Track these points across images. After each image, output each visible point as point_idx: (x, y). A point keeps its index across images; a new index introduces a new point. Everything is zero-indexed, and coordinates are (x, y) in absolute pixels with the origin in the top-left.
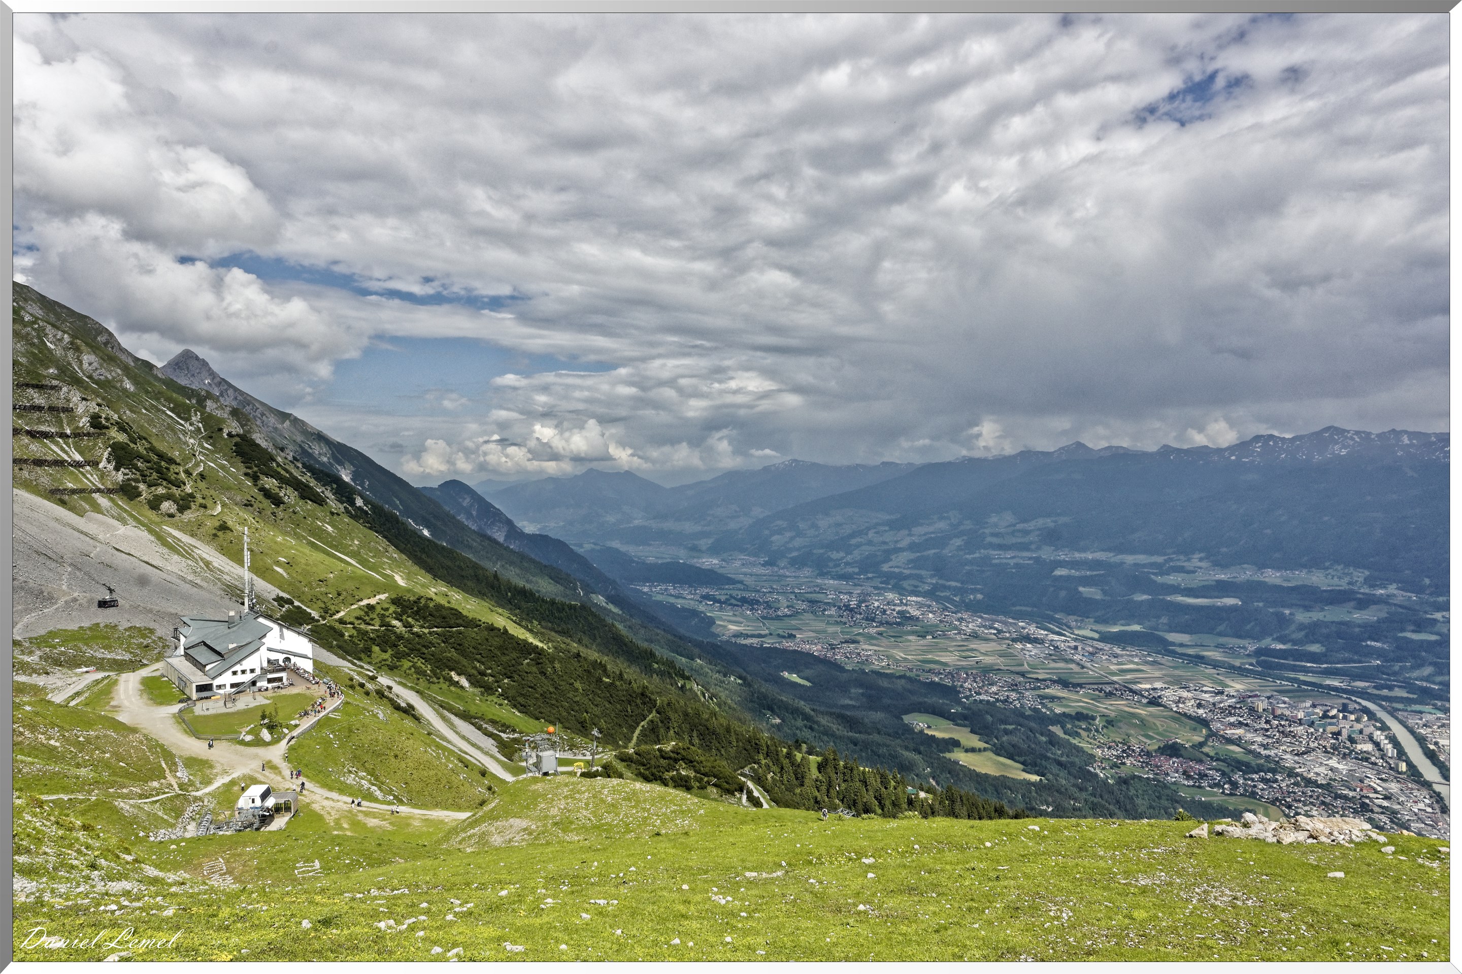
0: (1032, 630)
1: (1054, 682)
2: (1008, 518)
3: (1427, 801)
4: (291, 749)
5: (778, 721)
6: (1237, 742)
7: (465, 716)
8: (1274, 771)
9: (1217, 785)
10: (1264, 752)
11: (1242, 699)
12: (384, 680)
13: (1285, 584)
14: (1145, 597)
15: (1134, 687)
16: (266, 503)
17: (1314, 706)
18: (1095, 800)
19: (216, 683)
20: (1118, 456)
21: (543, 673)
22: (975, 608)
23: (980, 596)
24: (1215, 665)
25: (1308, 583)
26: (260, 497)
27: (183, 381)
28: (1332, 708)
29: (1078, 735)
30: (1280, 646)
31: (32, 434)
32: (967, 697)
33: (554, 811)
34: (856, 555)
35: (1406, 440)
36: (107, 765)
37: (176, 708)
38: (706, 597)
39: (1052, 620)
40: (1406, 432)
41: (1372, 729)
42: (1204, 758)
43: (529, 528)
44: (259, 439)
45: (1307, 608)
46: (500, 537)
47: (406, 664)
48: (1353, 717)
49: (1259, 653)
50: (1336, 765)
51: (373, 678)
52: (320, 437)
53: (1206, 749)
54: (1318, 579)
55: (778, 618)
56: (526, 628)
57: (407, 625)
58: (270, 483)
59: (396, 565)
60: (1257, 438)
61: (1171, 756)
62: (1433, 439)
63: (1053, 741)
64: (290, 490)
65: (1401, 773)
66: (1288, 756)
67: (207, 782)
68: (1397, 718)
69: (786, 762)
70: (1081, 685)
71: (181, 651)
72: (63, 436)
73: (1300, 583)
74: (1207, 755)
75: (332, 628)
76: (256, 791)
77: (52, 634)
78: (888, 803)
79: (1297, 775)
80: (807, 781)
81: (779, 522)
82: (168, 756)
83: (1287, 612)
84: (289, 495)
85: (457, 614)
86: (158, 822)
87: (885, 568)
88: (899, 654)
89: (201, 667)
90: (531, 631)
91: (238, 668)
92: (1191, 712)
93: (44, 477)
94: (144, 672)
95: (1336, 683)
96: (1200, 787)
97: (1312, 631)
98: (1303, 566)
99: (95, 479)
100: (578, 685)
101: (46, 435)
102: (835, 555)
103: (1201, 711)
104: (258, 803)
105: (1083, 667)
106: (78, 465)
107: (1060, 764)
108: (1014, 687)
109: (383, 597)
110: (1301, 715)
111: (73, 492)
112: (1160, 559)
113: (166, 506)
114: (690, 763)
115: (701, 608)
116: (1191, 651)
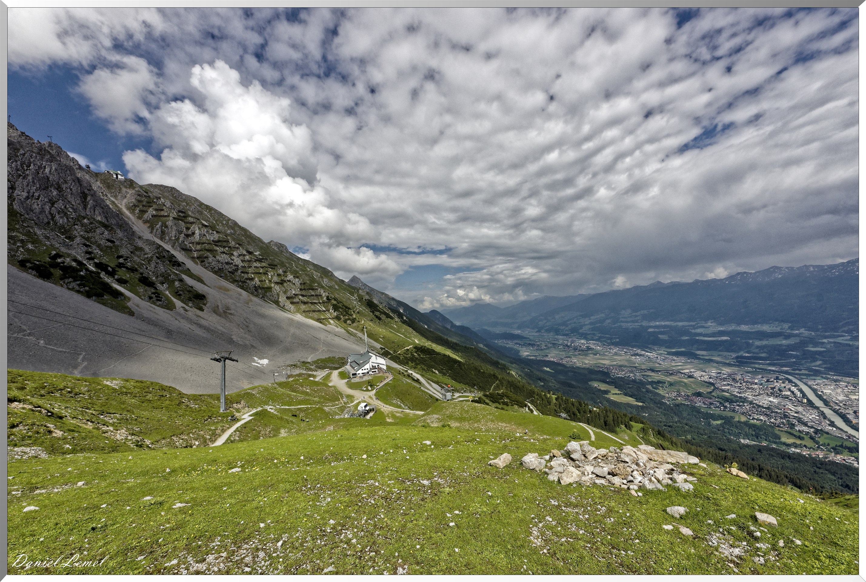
0: (639, 351)
1: (648, 370)
2: (629, 311)
3: (816, 414)
4: (377, 392)
5: (543, 384)
6: (727, 391)
7: (437, 383)
8: (743, 402)
9: (718, 407)
10: (739, 395)
11: (730, 375)
12: (410, 372)
13: (750, 331)
14: (687, 338)
15: (682, 371)
16: (377, 319)
17: (763, 377)
18: (665, 412)
19: (357, 373)
20: (675, 286)
21: (461, 369)
22: (616, 344)
23: (618, 340)
24: (718, 362)
25: (761, 330)
26: (375, 318)
27: (354, 285)
28: (771, 378)
29: (659, 389)
30: (747, 355)
31: (312, 303)
32: (613, 376)
33: (448, 412)
34: (570, 327)
35: (812, 269)
36: (323, 397)
37: (346, 380)
38: (517, 344)
39: (647, 347)
40: (811, 266)
41: (790, 386)
42: (712, 397)
43: (458, 323)
44: (375, 302)
45: (760, 340)
46: (449, 327)
47: (419, 367)
48: (781, 382)
49: (737, 357)
50: (772, 400)
51: (407, 371)
52: (393, 299)
53: (713, 394)
54: (766, 328)
55: (542, 350)
56: (456, 355)
57: (419, 355)
58: (377, 313)
59: (415, 337)
60: (738, 274)
61: (698, 396)
62: (826, 267)
63: (648, 391)
64: (383, 315)
65: (804, 403)
66: (750, 396)
67: (352, 402)
68: (803, 382)
69: (544, 397)
70: (659, 371)
71: (349, 364)
72: (320, 303)
73: (757, 330)
74: (713, 396)
75: (397, 356)
76: (363, 405)
77: (318, 360)
78: (581, 411)
79: (754, 403)
80: (552, 404)
81: (541, 317)
82: (341, 394)
83: (751, 341)
84: (383, 317)
85: (434, 351)
86: (336, 414)
87: (581, 331)
88: (587, 362)
89: (353, 368)
90: (458, 356)
91: (363, 368)
92: (707, 380)
93: (316, 315)
94: (340, 370)
95: (774, 369)
96: (710, 408)
97: (761, 348)
98: (760, 323)
99: (329, 315)
100: (472, 372)
101: (315, 303)
102: (562, 328)
103: (711, 380)
104: (364, 408)
105: (660, 364)
106: (324, 311)
107: (651, 399)
108: (631, 372)
109: (411, 346)
110: (756, 381)
111: (324, 319)
112: (693, 323)
113: (348, 322)
114: (508, 397)
115: (515, 347)
116: (707, 358)
